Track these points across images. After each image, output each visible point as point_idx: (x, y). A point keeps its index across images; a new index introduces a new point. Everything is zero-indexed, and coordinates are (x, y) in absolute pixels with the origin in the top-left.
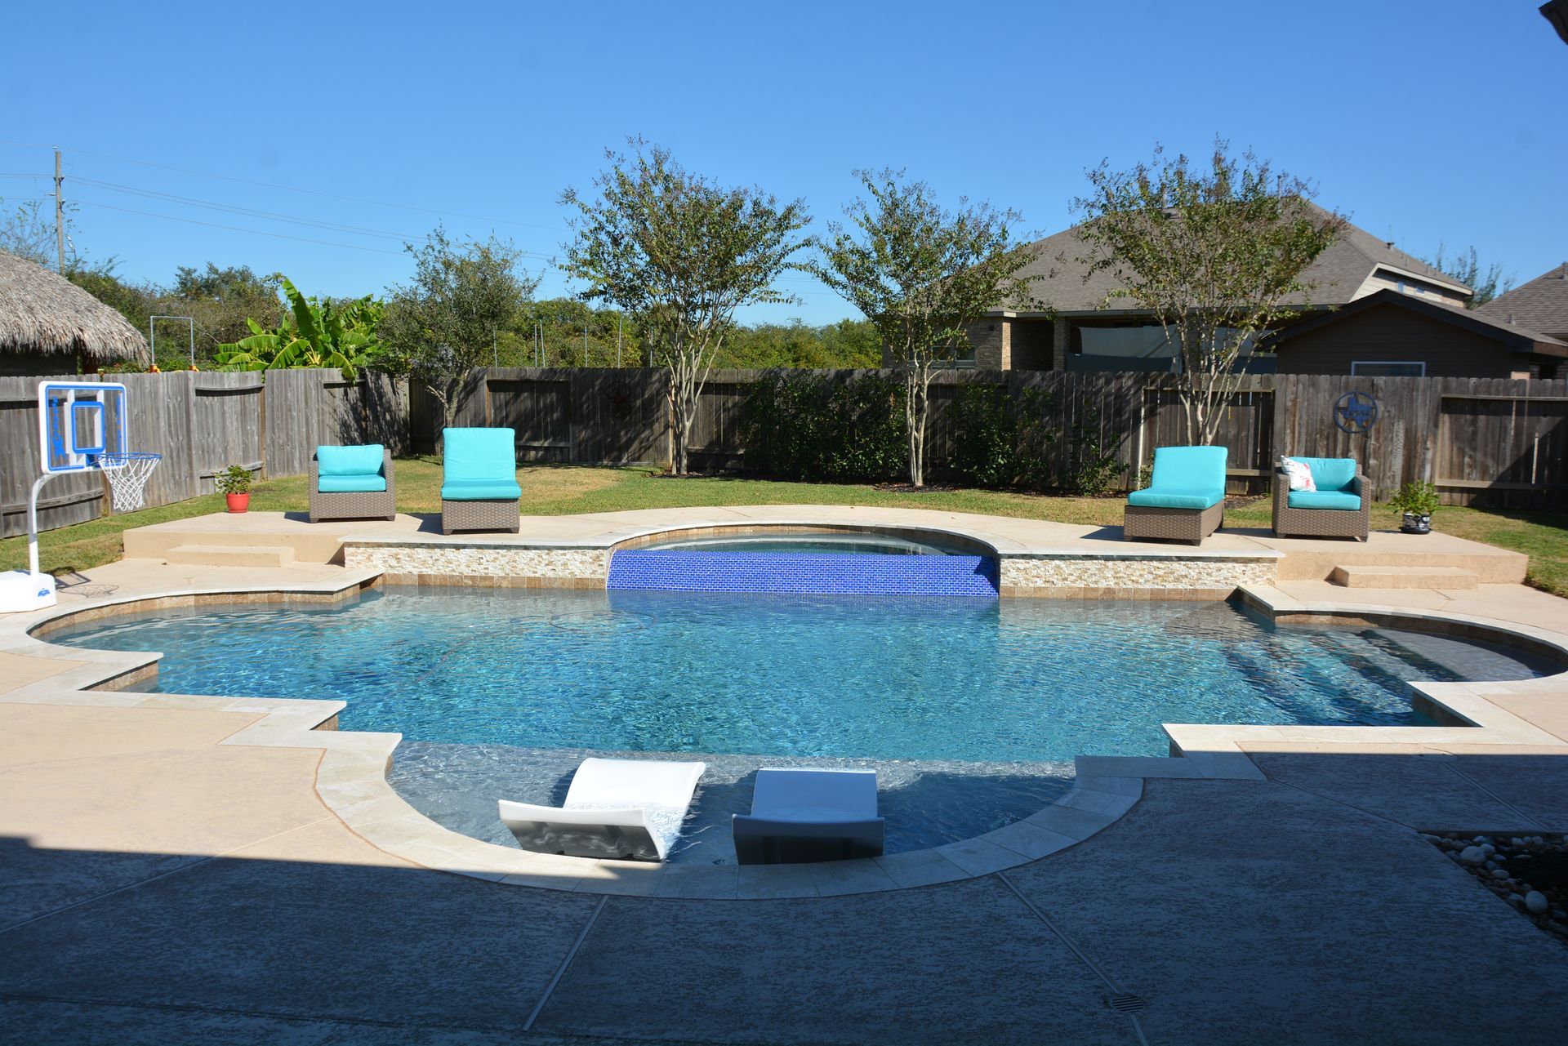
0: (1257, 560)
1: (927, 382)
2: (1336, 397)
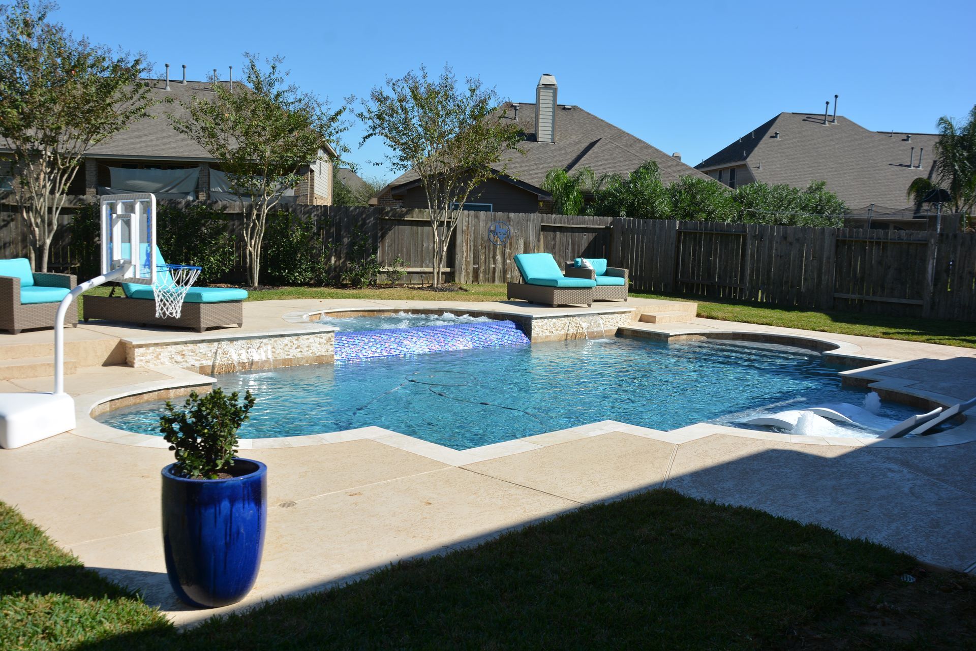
0: (625, 312)
1: (266, 211)
2: (489, 224)
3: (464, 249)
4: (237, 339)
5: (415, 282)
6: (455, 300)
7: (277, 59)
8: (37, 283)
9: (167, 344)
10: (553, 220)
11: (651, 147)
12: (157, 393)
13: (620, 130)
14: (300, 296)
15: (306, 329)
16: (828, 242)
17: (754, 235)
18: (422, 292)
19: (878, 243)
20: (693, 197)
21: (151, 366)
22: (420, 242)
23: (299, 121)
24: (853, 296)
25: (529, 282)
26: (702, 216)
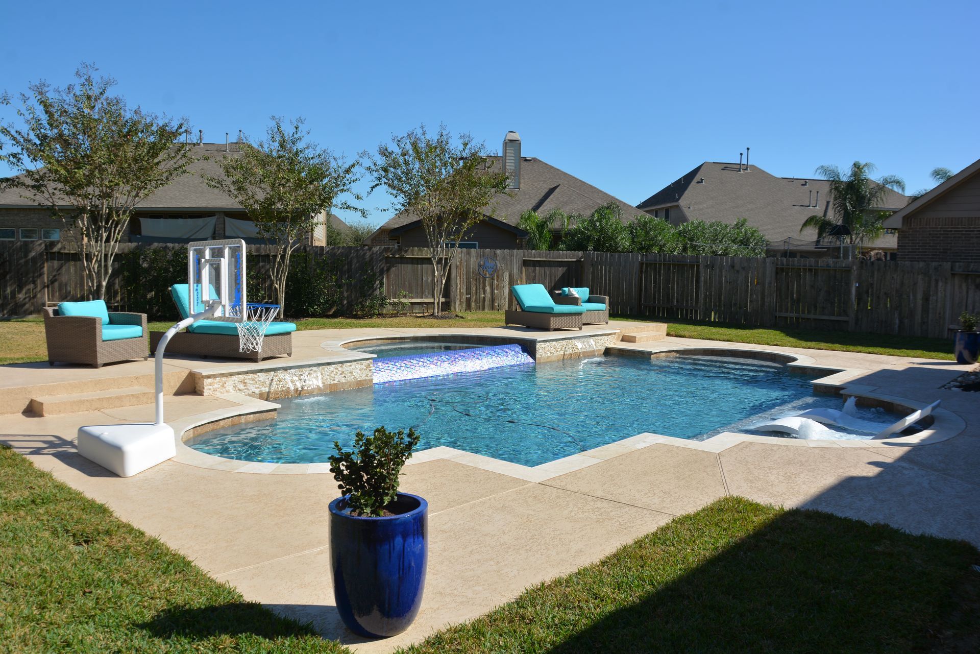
0: (609, 334)
1: (290, 253)
2: (479, 260)
3: (458, 282)
4: (290, 368)
5: (417, 311)
6: (457, 327)
7: (300, 120)
8: (112, 322)
9: (231, 374)
10: (533, 255)
11: (601, 191)
12: (230, 419)
13: (574, 177)
14: (322, 326)
15: (348, 357)
16: (770, 270)
17: (705, 264)
18: (426, 320)
19: (810, 270)
20: (647, 233)
21: (218, 395)
22: (420, 276)
23: (317, 174)
24: (792, 315)
25: (526, 310)
26: (655, 250)
